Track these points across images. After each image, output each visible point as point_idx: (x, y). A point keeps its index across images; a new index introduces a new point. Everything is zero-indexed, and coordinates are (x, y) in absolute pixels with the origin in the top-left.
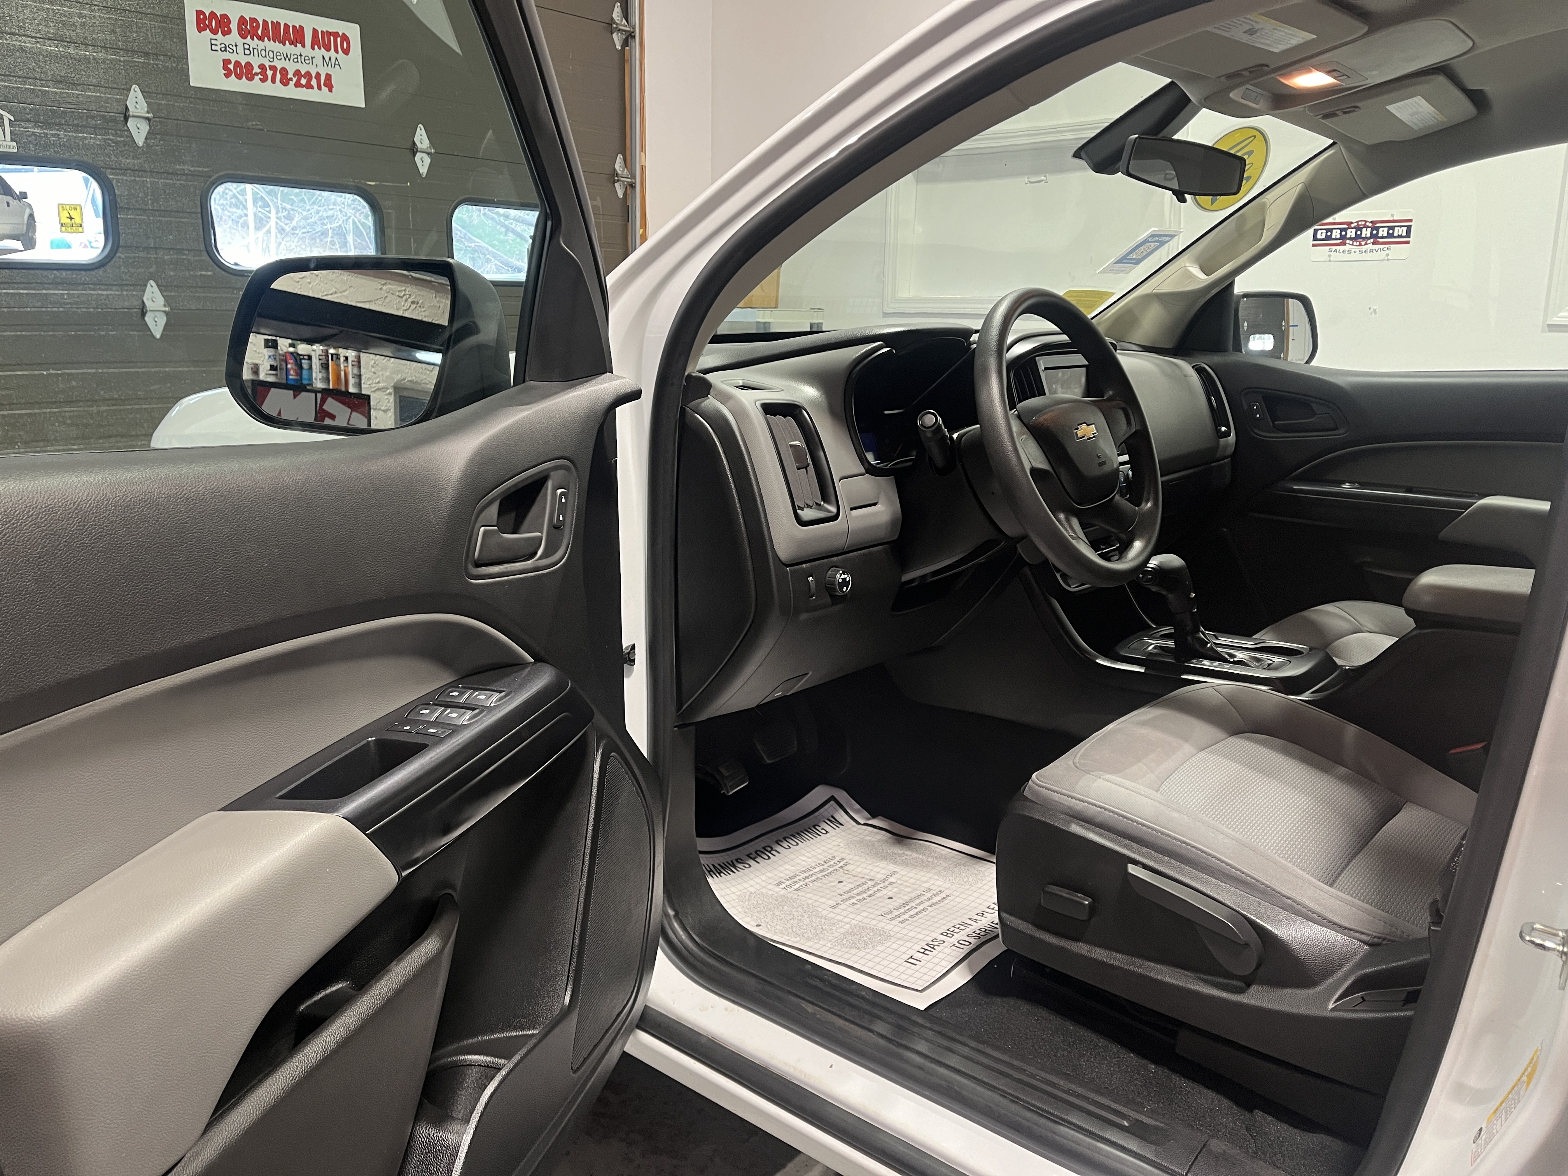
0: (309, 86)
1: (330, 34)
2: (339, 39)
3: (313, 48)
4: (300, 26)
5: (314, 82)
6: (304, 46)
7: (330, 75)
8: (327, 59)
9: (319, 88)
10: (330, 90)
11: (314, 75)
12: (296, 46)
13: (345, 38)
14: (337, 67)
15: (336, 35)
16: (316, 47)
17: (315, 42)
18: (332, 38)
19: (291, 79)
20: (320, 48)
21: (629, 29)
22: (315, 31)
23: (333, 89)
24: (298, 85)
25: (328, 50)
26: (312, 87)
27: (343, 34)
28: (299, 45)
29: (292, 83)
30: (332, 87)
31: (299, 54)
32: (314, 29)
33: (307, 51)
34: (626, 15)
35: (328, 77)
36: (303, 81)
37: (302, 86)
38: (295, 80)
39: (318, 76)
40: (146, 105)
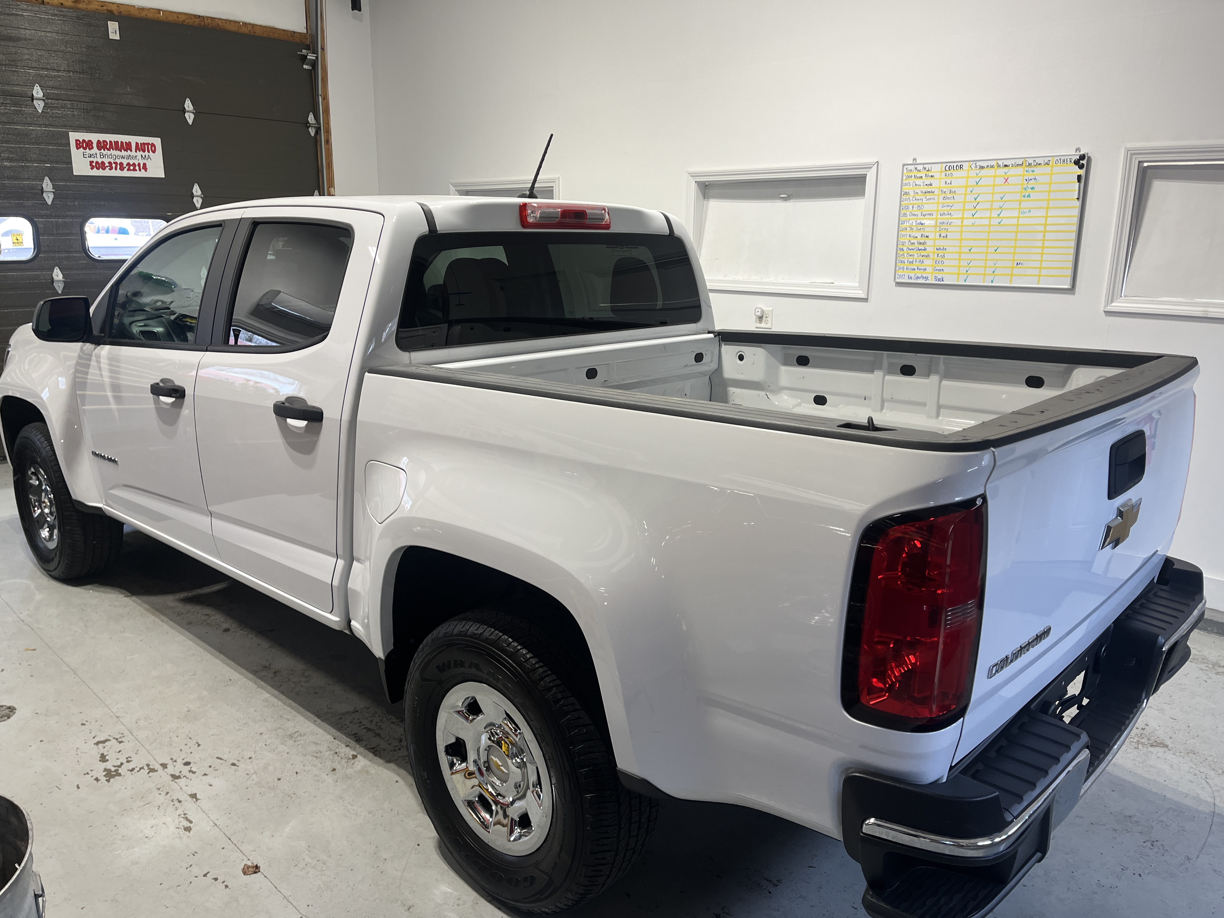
0: (134, 170)
1: (144, 144)
2: (150, 146)
3: (136, 152)
4: (129, 142)
5: (137, 168)
6: (131, 151)
7: (146, 164)
8: (144, 156)
9: (140, 170)
10: (146, 171)
11: (137, 164)
12: (127, 151)
13: (153, 145)
14: (149, 159)
15: (148, 144)
16: (138, 151)
17: (137, 148)
18: (146, 146)
19: (125, 167)
20: (140, 151)
21: (317, 126)
22: (137, 143)
23: (147, 170)
24: (129, 170)
25: (144, 151)
26: (136, 170)
27: (152, 143)
28: (129, 151)
29: (125, 169)
30: (147, 169)
31: (129, 155)
32: (136, 143)
33: (133, 153)
34: (317, 118)
35: (145, 165)
36: (132, 168)
37: (131, 170)
38: (127, 167)
39: (139, 164)
40: (52, 186)
